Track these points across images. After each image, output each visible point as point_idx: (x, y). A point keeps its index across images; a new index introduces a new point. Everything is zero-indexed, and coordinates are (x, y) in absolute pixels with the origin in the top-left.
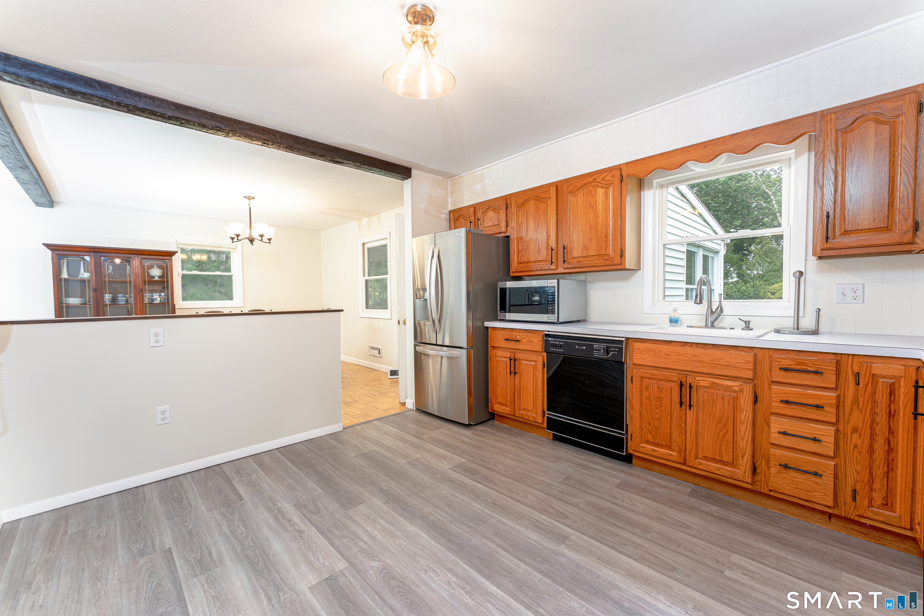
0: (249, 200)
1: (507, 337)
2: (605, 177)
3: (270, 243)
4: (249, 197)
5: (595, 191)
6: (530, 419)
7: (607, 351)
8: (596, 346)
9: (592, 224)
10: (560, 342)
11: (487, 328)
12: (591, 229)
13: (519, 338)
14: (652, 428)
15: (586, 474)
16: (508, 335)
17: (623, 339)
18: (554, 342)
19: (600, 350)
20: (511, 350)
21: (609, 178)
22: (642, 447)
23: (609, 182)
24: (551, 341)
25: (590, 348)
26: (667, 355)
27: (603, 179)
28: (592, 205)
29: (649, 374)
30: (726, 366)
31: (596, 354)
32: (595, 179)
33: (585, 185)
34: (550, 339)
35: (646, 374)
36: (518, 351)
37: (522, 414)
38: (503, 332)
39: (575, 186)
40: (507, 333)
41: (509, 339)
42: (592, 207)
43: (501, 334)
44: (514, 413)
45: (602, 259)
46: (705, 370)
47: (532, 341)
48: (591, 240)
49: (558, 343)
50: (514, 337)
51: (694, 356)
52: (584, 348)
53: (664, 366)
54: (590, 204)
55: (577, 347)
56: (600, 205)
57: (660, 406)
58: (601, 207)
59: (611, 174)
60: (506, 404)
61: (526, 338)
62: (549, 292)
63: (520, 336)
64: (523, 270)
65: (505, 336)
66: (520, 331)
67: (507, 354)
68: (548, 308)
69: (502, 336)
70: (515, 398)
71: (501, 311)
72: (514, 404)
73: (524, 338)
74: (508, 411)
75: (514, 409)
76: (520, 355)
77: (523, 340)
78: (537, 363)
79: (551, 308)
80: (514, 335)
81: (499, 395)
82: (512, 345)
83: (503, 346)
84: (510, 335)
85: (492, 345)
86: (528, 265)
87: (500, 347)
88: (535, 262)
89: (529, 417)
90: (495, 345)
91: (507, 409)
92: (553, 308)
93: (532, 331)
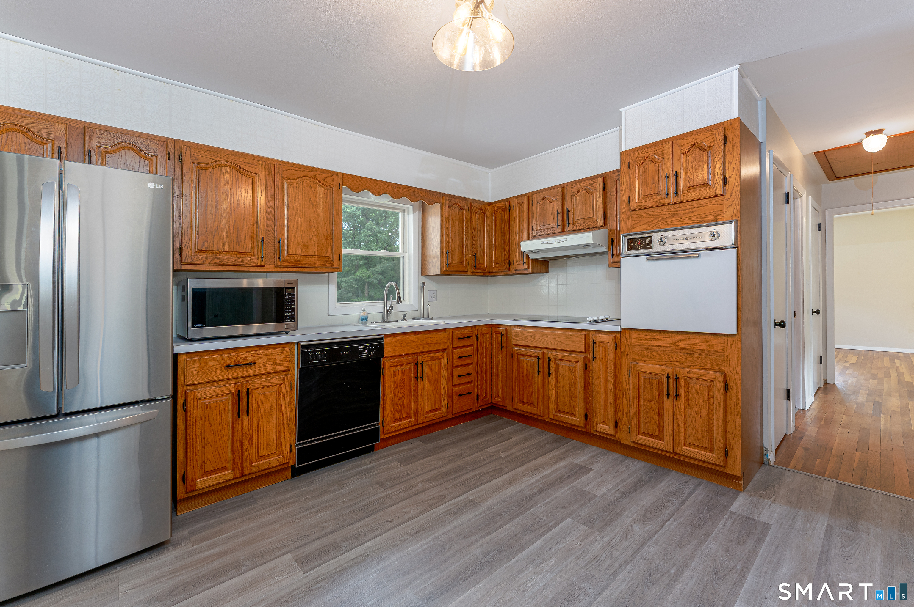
1: (227, 363)
2: (326, 177)
5: (316, 188)
7: (370, 351)
8: (361, 347)
9: (312, 222)
10: (321, 351)
12: (311, 227)
13: (250, 359)
14: (398, 407)
15: (376, 474)
16: (230, 359)
17: (383, 336)
18: (314, 353)
20: (232, 381)
21: (329, 180)
22: (392, 427)
24: (311, 352)
25: (355, 351)
26: (407, 343)
27: (324, 179)
28: (313, 201)
29: (397, 362)
30: (436, 343)
31: (361, 356)
32: (315, 176)
33: (304, 177)
34: (309, 350)
35: (395, 363)
36: (249, 379)
37: (258, 466)
38: (218, 357)
40: (226, 356)
41: (232, 364)
42: (313, 204)
43: (214, 360)
44: (241, 473)
45: (322, 260)
46: (427, 350)
47: (275, 360)
48: (311, 238)
49: (320, 353)
50: (241, 360)
51: (422, 340)
52: (349, 351)
53: (405, 353)
54: (310, 200)
55: (341, 352)
56: (321, 205)
57: (403, 386)
58: (321, 207)
59: (331, 178)
60: (224, 468)
61: (264, 356)
62: (286, 295)
63: (254, 356)
64: (208, 262)
65: (222, 362)
66: (251, 349)
67: (230, 388)
68: (286, 314)
69: (216, 363)
70: (245, 449)
71: (196, 326)
72: (242, 459)
73: (261, 358)
74: (229, 476)
75: (242, 468)
76: (254, 383)
77: (260, 361)
78: (282, 386)
79: (290, 314)
80: (242, 356)
81: (208, 459)
82: (238, 373)
83: (219, 378)
84: (234, 359)
85: (192, 383)
86: (218, 256)
87: (210, 382)
88: (230, 253)
89: (270, 464)
90: (198, 382)
91: (227, 475)
92: (293, 313)
93: (273, 346)
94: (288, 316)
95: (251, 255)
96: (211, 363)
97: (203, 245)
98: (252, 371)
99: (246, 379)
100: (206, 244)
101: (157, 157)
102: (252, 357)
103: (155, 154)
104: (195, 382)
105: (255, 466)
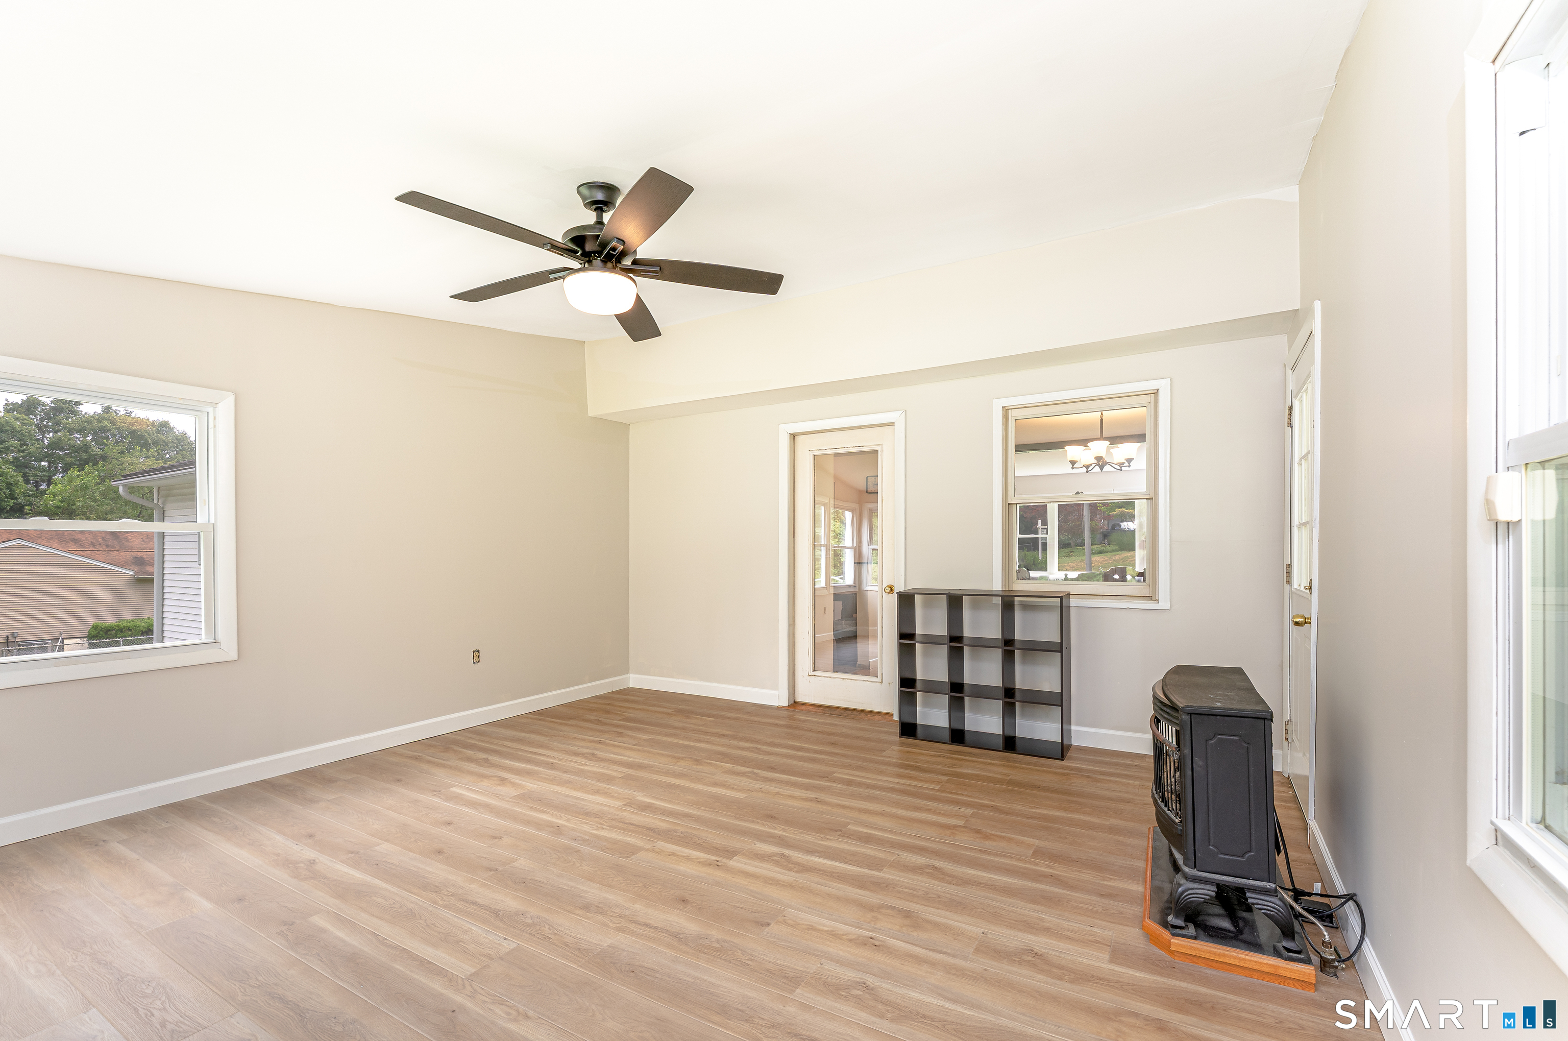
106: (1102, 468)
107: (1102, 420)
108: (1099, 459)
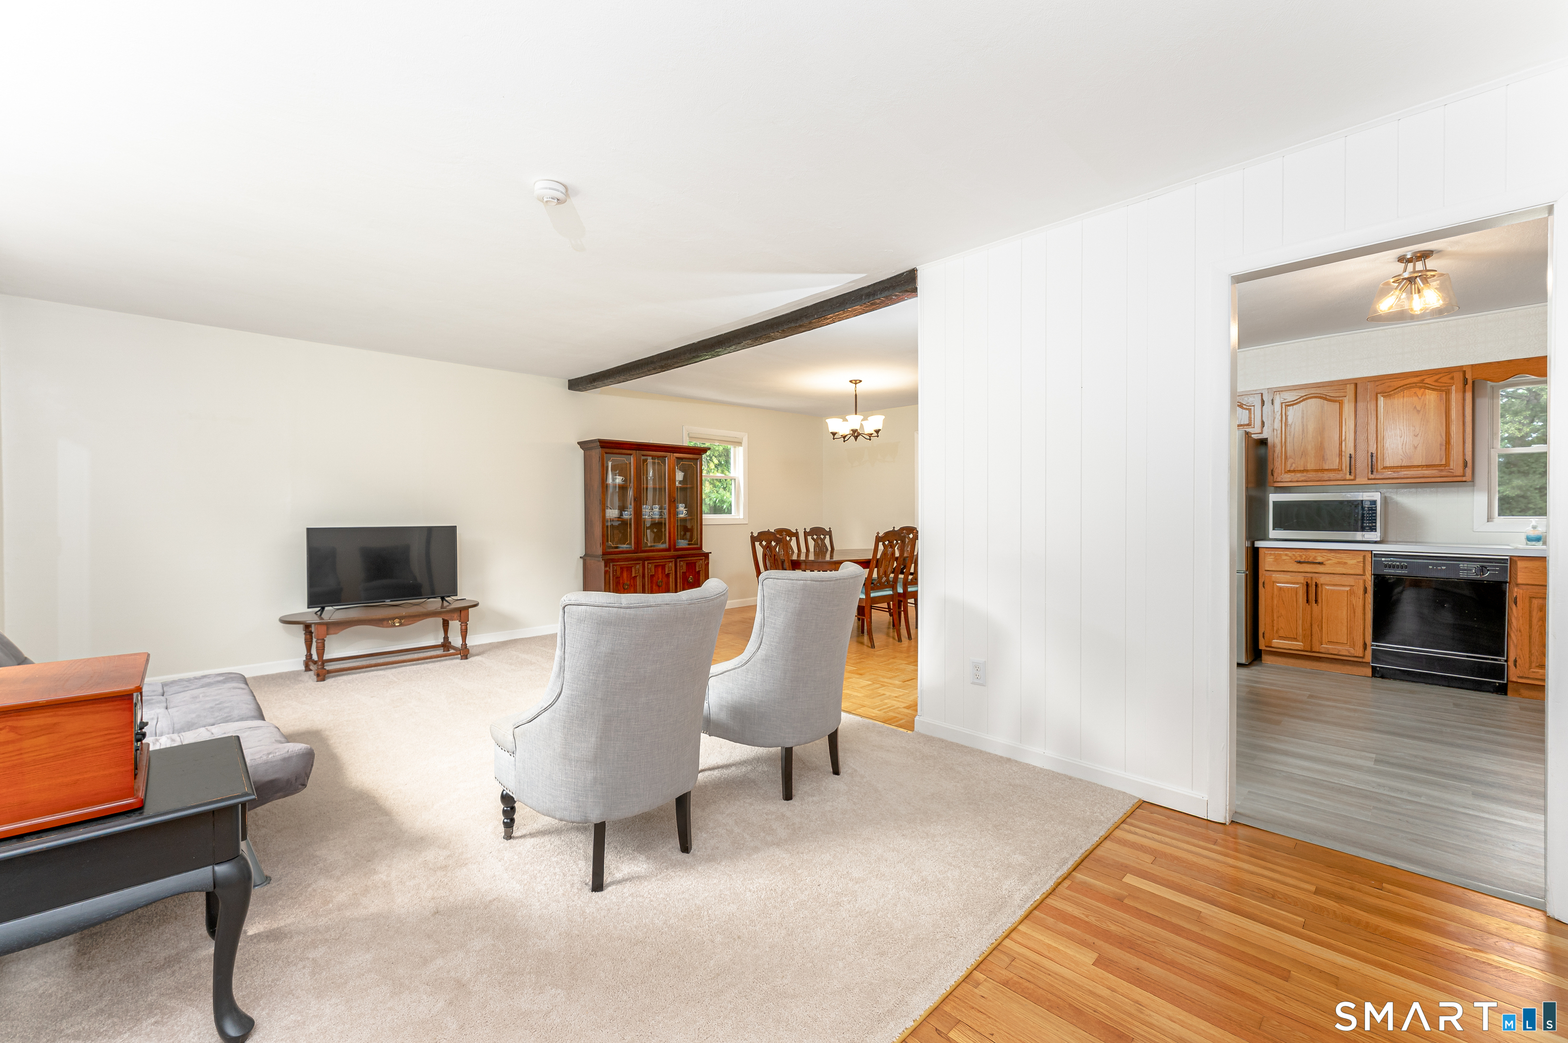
0: (856, 384)
1: (1299, 559)
2: (1440, 378)
3: (878, 437)
4: (856, 381)
5: (1424, 393)
6: (1341, 653)
7: (1481, 571)
8: (1462, 565)
10: (1400, 562)
11: (1258, 548)
13: (1319, 559)
16: (1301, 556)
17: (1507, 557)
18: (1390, 563)
19: (1471, 570)
21: (1445, 379)
23: (1446, 385)
24: (1386, 561)
25: (1452, 567)
27: (1436, 381)
31: (1463, 575)
32: (1423, 380)
33: (1406, 385)
34: (1383, 559)
37: (1327, 649)
38: (1290, 553)
39: (1389, 386)
40: (1297, 554)
41: (1302, 560)
43: (1286, 555)
44: (1311, 649)
45: (1438, 470)
47: (1344, 563)
48: (1416, 447)
49: (1398, 564)
50: (1311, 559)
52: (1444, 568)
54: (1415, 408)
59: (1450, 376)
60: (1295, 639)
61: (1334, 559)
62: (1365, 507)
63: (1323, 557)
64: (1295, 480)
65: (1294, 558)
66: (1321, 551)
67: (1301, 578)
68: (1365, 525)
69: (1288, 558)
70: (1314, 630)
71: (1276, 529)
72: (1311, 638)
73: (1330, 560)
74: (1299, 646)
75: (1311, 644)
76: (1322, 580)
77: (1329, 562)
78: (1354, 588)
79: (1370, 525)
80: (1311, 556)
81: (1282, 628)
82: (1308, 568)
83: (1291, 570)
84: (1304, 557)
85: (1269, 569)
86: (1305, 474)
87: (1284, 571)
88: (1316, 471)
89: (1340, 651)
90: (1273, 569)
91: (1298, 645)
92: (1374, 524)
93: (1345, 551)
94: (1368, 526)
95: (1339, 471)
96: (1285, 558)
97: (1291, 466)
98: (1321, 569)
99: (1317, 575)
100: (1294, 465)
101: (1254, 406)
102: (1321, 558)
103: (1253, 405)
104: (1271, 569)
105: (1324, 647)
106: (856, 438)
107: (856, 395)
108: (854, 431)
